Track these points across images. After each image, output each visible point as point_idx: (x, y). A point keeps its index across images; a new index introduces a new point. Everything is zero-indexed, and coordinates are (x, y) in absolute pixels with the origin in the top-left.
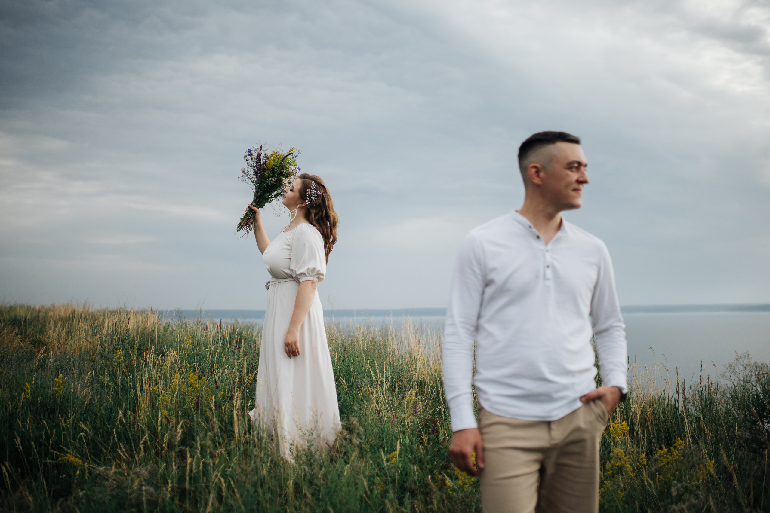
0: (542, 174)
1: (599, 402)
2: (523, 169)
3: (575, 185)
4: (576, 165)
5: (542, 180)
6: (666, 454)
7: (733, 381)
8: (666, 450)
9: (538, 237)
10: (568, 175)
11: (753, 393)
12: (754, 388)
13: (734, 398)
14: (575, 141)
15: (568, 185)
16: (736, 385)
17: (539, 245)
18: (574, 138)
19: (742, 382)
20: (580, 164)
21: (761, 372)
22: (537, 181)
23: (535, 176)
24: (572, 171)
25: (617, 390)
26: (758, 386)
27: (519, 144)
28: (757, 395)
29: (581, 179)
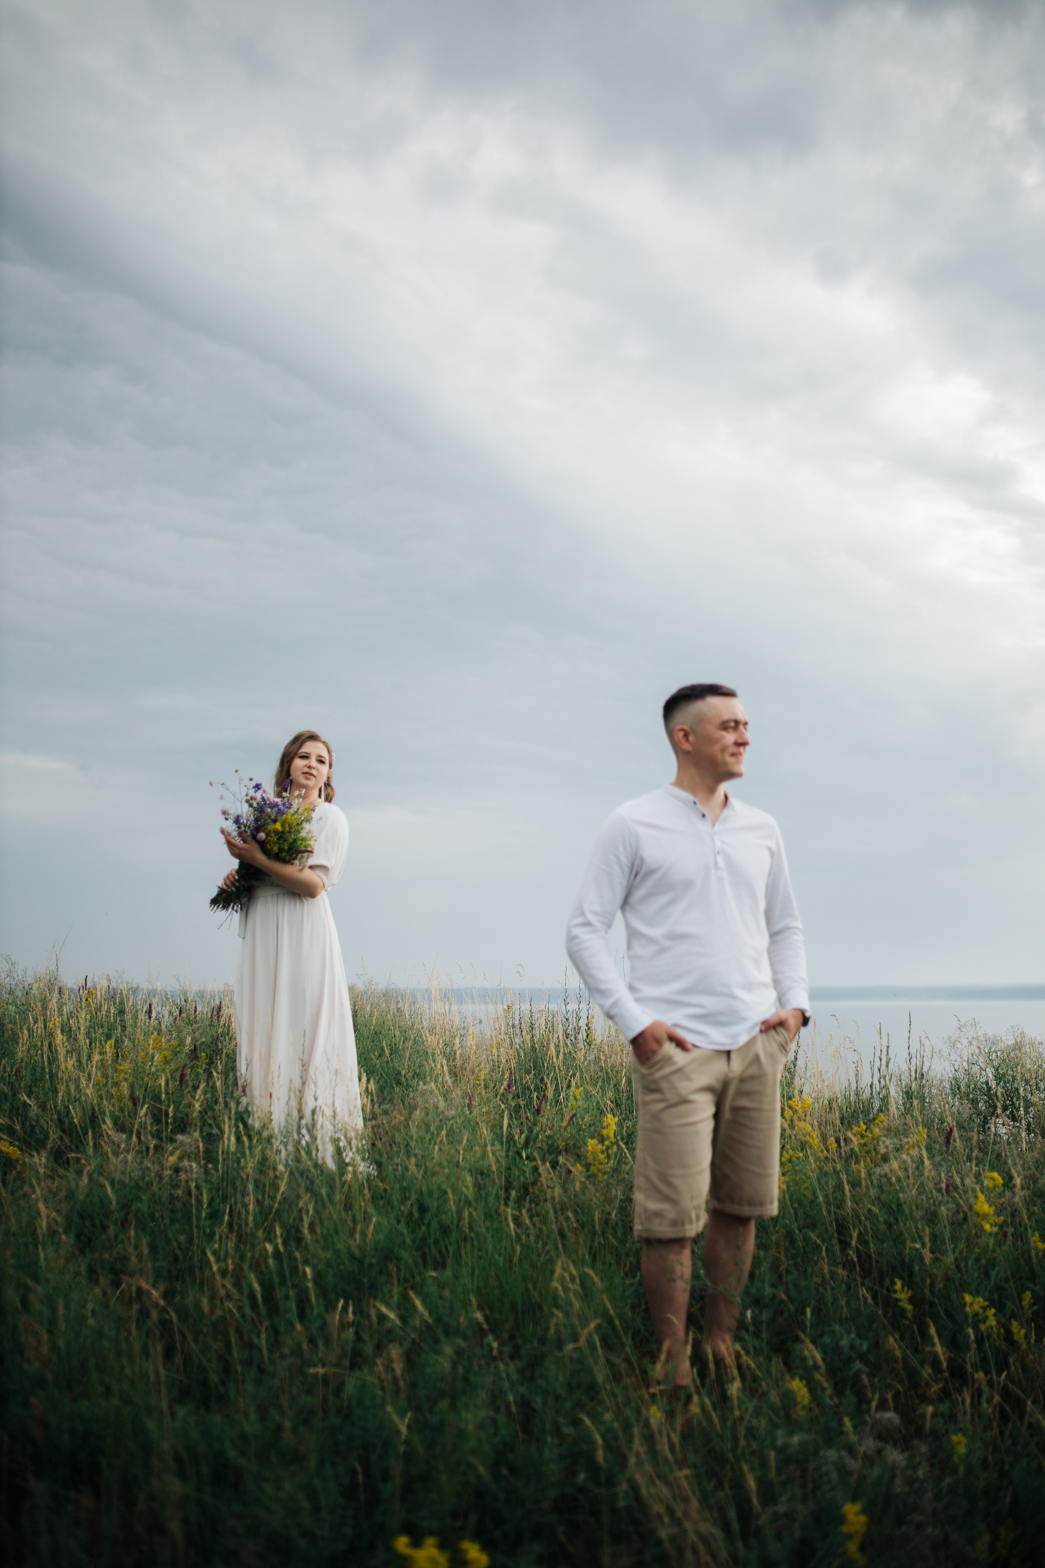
0: (691, 738)
1: (780, 1029)
2: (670, 732)
3: (734, 749)
4: (732, 724)
5: (692, 745)
6: (866, 1131)
7: (953, 1062)
8: (864, 1127)
9: (704, 816)
10: (723, 737)
11: (982, 1080)
12: (983, 1073)
13: (956, 1089)
14: (729, 694)
15: (723, 750)
16: (956, 1067)
17: (704, 826)
18: (726, 691)
19: (965, 1064)
20: (737, 723)
21: (993, 1049)
22: (687, 747)
23: (683, 741)
24: (728, 732)
25: (800, 1014)
26: (988, 1069)
27: (662, 703)
28: (987, 1083)
29: (740, 741)
